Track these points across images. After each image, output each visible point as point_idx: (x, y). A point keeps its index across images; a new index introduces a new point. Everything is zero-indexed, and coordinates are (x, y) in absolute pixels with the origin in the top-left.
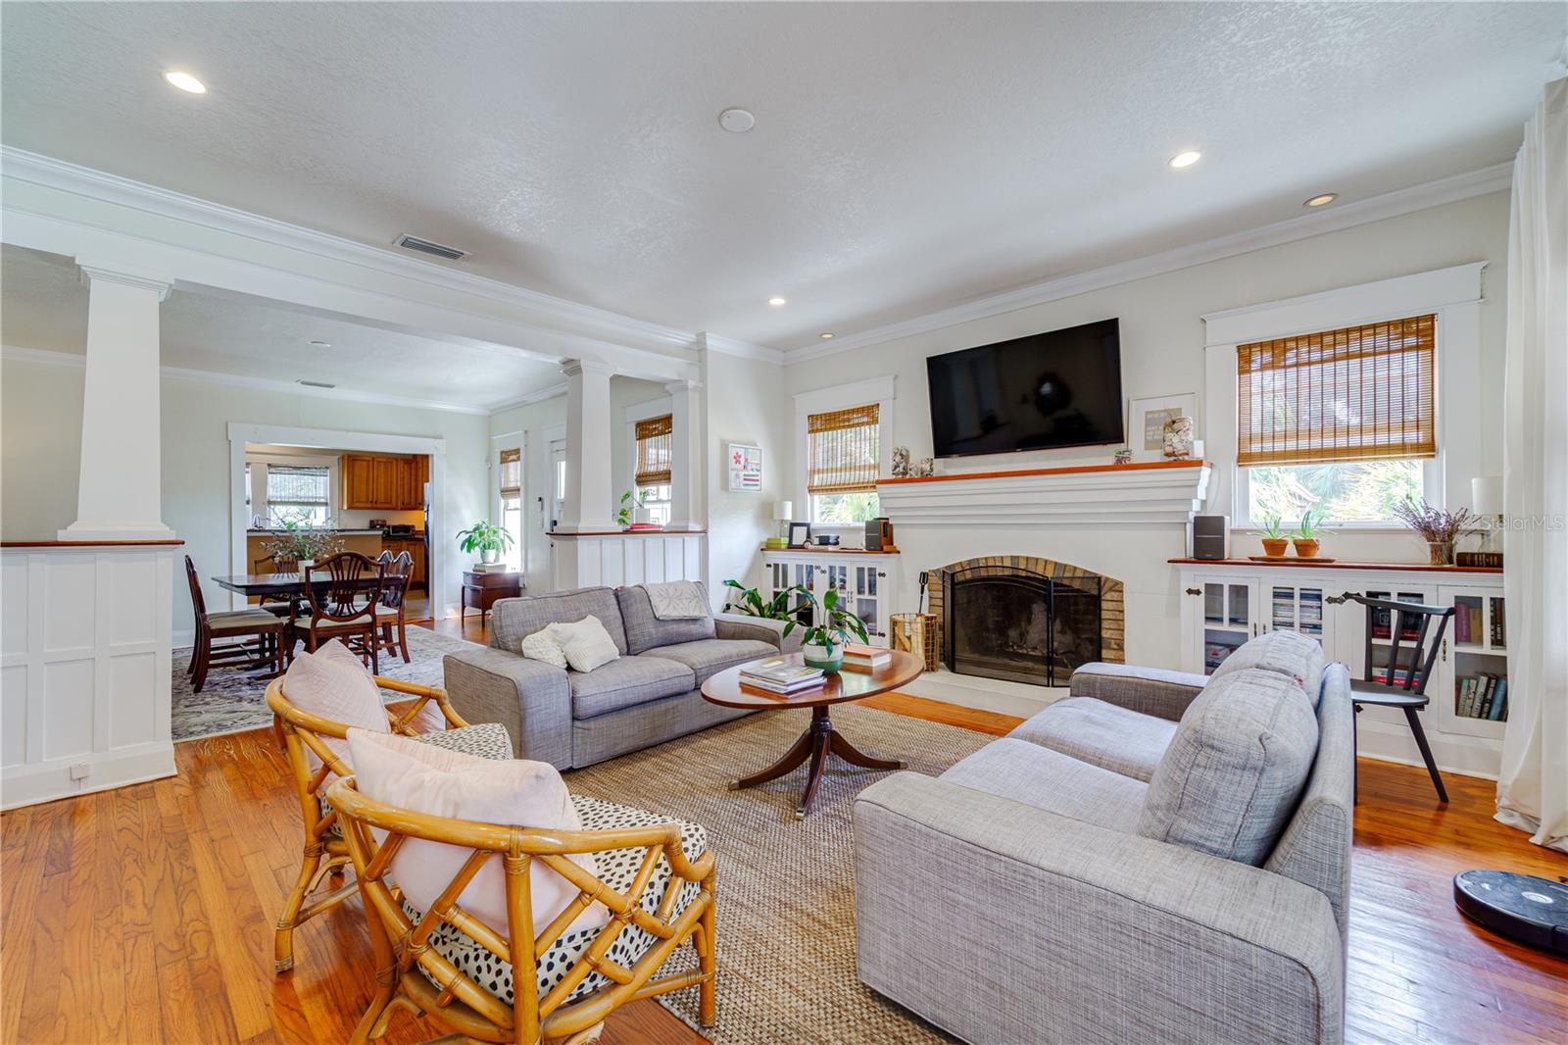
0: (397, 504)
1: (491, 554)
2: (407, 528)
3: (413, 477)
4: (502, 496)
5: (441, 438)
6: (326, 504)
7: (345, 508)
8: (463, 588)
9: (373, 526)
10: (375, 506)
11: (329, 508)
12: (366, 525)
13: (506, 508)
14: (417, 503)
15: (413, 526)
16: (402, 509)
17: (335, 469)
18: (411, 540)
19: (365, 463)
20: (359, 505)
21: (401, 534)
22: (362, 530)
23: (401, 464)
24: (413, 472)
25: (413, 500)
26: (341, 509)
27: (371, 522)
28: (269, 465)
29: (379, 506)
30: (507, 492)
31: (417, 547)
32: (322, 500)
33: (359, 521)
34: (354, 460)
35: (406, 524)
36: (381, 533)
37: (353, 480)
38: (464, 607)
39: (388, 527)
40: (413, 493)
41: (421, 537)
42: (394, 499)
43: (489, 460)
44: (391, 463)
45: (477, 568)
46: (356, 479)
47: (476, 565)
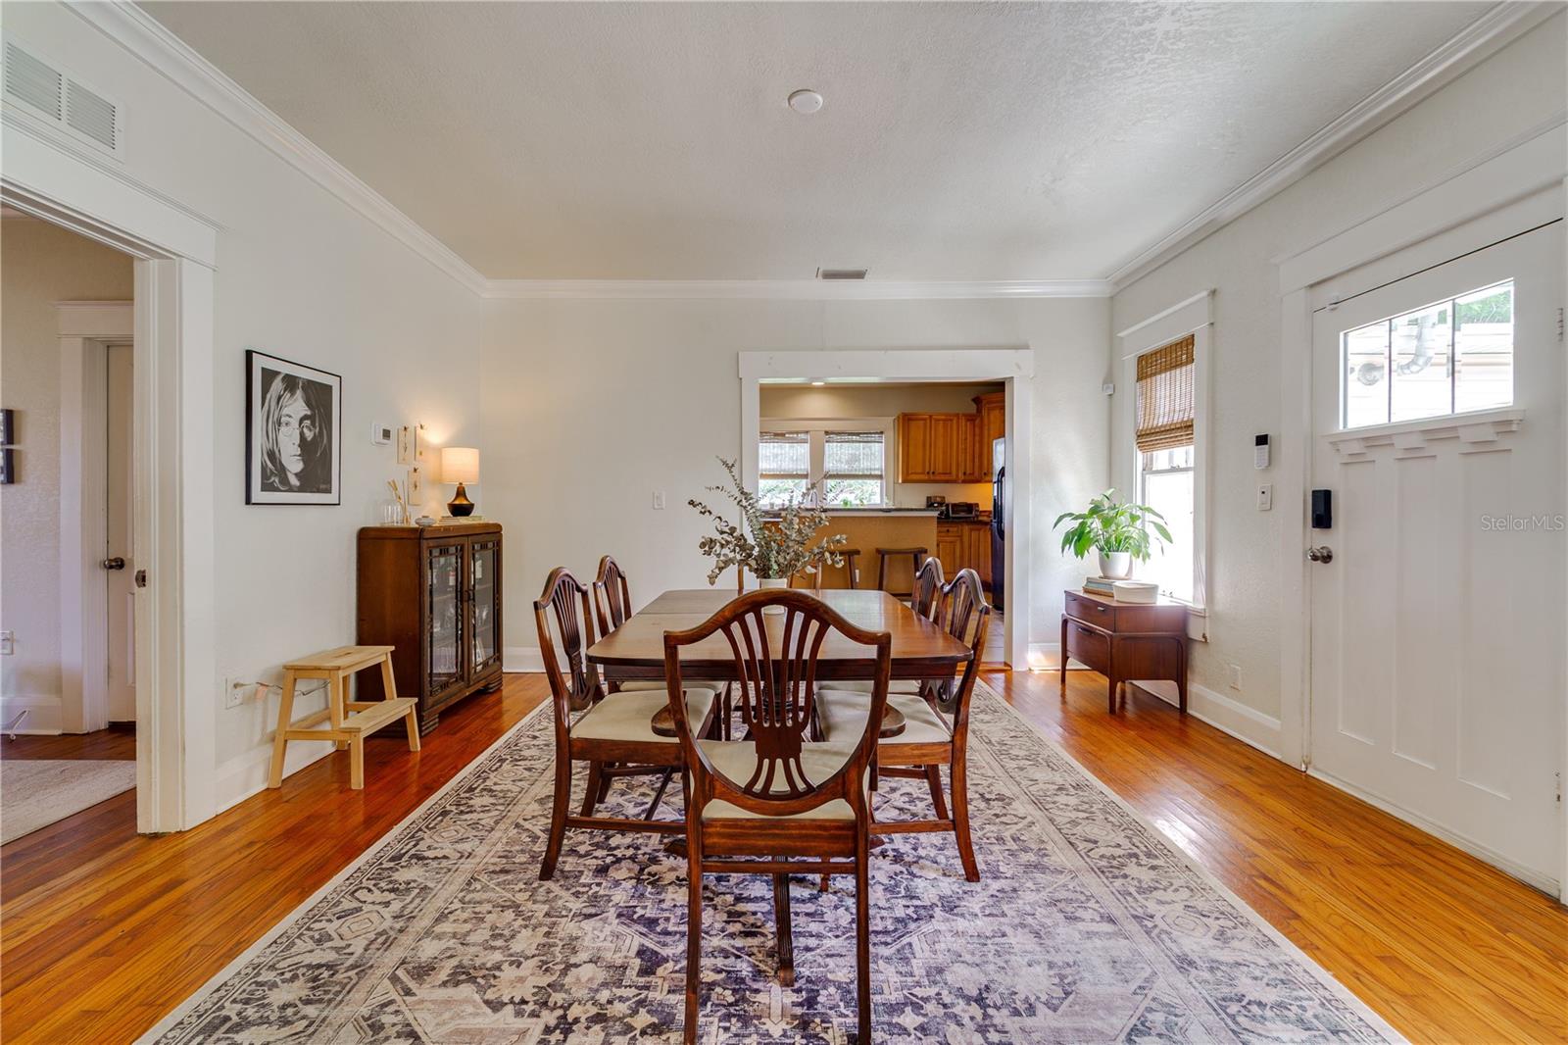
0: (957, 476)
1: (1122, 561)
2: (970, 507)
3: (977, 438)
4: (1142, 446)
5: (1026, 347)
6: (880, 477)
7: (900, 481)
8: (1065, 622)
9: (930, 504)
10: (932, 477)
11: (884, 481)
12: (922, 504)
13: (1148, 469)
14: (980, 471)
15: (977, 505)
16: (964, 482)
17: (890, 434)
18: (974, 523)
19: (922, 422)
20: (914, 477)
21: (962, 515)
22: (916, 510)
23: (963, 422)
24: (977, 430)
25: (976, 470)
26: (895, 483)
27: (929, 498)
28: (827, 433)
29: (938, 478)
30: (1150, 437)
31: (982, 532)
32: (878, 473)
33: (914, 497)
34: (909, 420)
35: (969, 502)
36: (936, 514)
37: (908, 446)
38: (1065, 659)
39: (947, 505)
40: (977, 460)
41: (985, 519)
42: (954, 472)
43: (1109, 379)
44: (951, 420)
45: (1092, 587)
46: (912, 442)
47: (1089, 581)
